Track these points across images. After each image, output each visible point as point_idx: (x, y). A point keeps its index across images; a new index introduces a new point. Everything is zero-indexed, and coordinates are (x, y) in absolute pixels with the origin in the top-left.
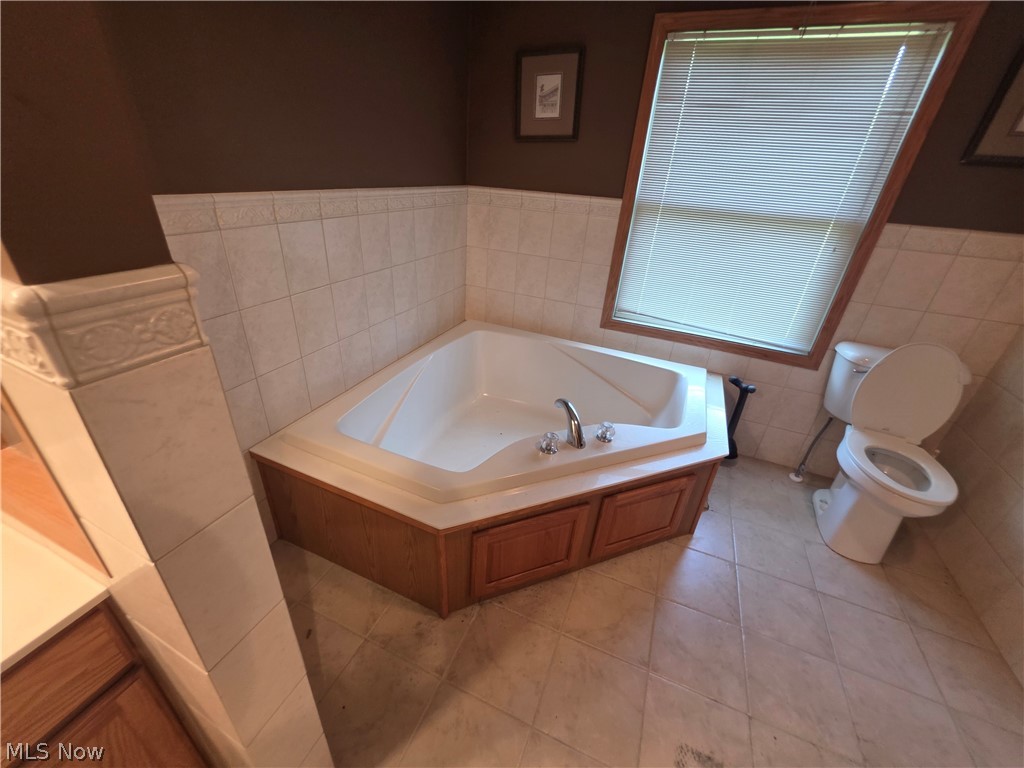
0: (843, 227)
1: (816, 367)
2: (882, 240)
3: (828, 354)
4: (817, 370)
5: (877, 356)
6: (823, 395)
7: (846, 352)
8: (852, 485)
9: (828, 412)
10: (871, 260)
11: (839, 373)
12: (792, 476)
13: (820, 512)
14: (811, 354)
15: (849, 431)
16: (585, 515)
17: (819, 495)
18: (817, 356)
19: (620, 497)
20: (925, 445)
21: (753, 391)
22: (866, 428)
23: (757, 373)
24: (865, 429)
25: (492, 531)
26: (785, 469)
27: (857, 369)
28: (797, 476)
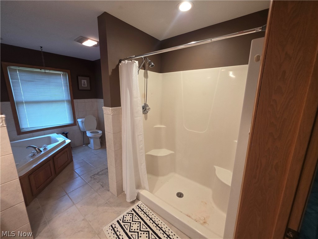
0: (67, 101)
1: (76, 125)
2: (75, 102)
3: (77, 122)
5: (84, 119)
6: (80, 129)
7: (79, 120)
8: (91, 139)
9: (82, 131)
11: (80, 124)
12: (83, 146)
13: (90, 147)
14: (74, 123)
15: (87, 132)
16: (51, 162)
17: (89, 145)
18: (75, 123)
19: (56, 156)
20: (96, 129)
21: (68, 133)
23: (66, 130)
24: (88, 130)
25: (33, 173)
26: (81, 146)
27: (82, 122)
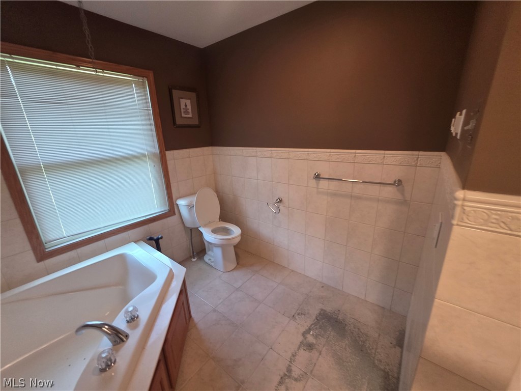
0: (152, 156)
2: (168, 158)
3: (175, 206)
4: (175, 214)
5: (193, 199)
6: (183, 222)
7: (182, 203)
8: (216, 246)
9: (189, 228)
10: (168, 167)
11: (184, 212)
12: (193, 260)
13: (212, 264)
14: (170, 210)
15: (201, 230)
17: (206, 258)
18: (172, 210)
20: (220, 220)
21: (161, 238)
22: (205, 225)
23: (155, 229)
26: (188, 259)
27: (190, 207)
28: (194, 258)
